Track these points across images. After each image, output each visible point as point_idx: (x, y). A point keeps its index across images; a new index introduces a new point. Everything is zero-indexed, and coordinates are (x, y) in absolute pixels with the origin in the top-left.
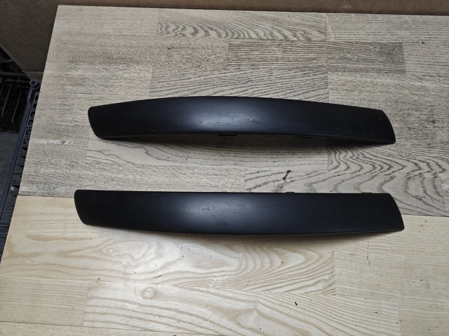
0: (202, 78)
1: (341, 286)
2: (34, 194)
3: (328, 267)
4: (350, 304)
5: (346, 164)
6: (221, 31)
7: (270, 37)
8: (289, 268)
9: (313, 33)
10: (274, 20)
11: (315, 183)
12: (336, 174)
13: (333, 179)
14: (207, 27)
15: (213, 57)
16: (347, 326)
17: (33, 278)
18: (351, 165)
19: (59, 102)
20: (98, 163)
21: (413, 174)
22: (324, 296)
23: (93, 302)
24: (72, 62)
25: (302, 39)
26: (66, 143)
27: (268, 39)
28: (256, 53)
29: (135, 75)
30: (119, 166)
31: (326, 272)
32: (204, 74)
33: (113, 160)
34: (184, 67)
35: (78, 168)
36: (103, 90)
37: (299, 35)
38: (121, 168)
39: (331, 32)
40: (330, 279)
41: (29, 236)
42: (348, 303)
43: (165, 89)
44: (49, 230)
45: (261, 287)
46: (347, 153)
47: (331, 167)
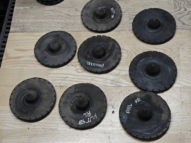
2: (18, 32)
3: (176, 55)
5: (184, 8)
12: (179, 13)
13: (178, 15)
16: (187, 79)
17: (19, 67)
18: (187, 8)
20: (50, 16)
23: (51, 75)
26: (33, 8)
30: (61, 16)
33: (58, 14)
35: (40, 19)
38: (63, 18)
41: (16, 50)
42: (188, 69)
44: (26, 47)
46: (185, 3)
47: (176, 10)
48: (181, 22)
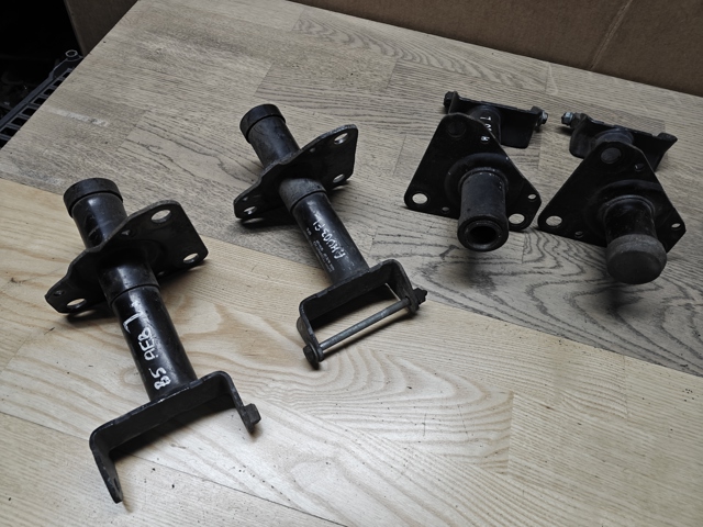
0: (342, 93)
1: (519, 461)
2: (10, 176)
3: (497, 419)
4: (534, 500)
5: (555, 259)
6: (389, 48)
7: (460, 71)
8: (419, 401)
9: (526, 79)
10: (470, 53)
11: (496, 274)
12: (536, 270)
13: (531, 275)
14: (368, 40)
15: (368, 73)
18: (564, 263)
19: (113, 71)
20: (135, 160)
21: (674, 303)
22: (482, 471)
23: (22, 365)
24: (155, 32)
25: (509, 83)
27: (456, 72)
28: (434, 83)
29: (242, 67)
30: (168, 170)
31: (492, 427)
32: (347, 89)
33: (161, 161)
34: (318, 74)
35: (99, 160)
36: (186, 74)
37: (504, 76)
38: (169, 176)
39: (555, 84)
40: (497, 441)
42: (529, 497)
43: (280, 93)
45: (358, 421)
46: (559, 244)
47: (527, 257)
48: (536, 303)
